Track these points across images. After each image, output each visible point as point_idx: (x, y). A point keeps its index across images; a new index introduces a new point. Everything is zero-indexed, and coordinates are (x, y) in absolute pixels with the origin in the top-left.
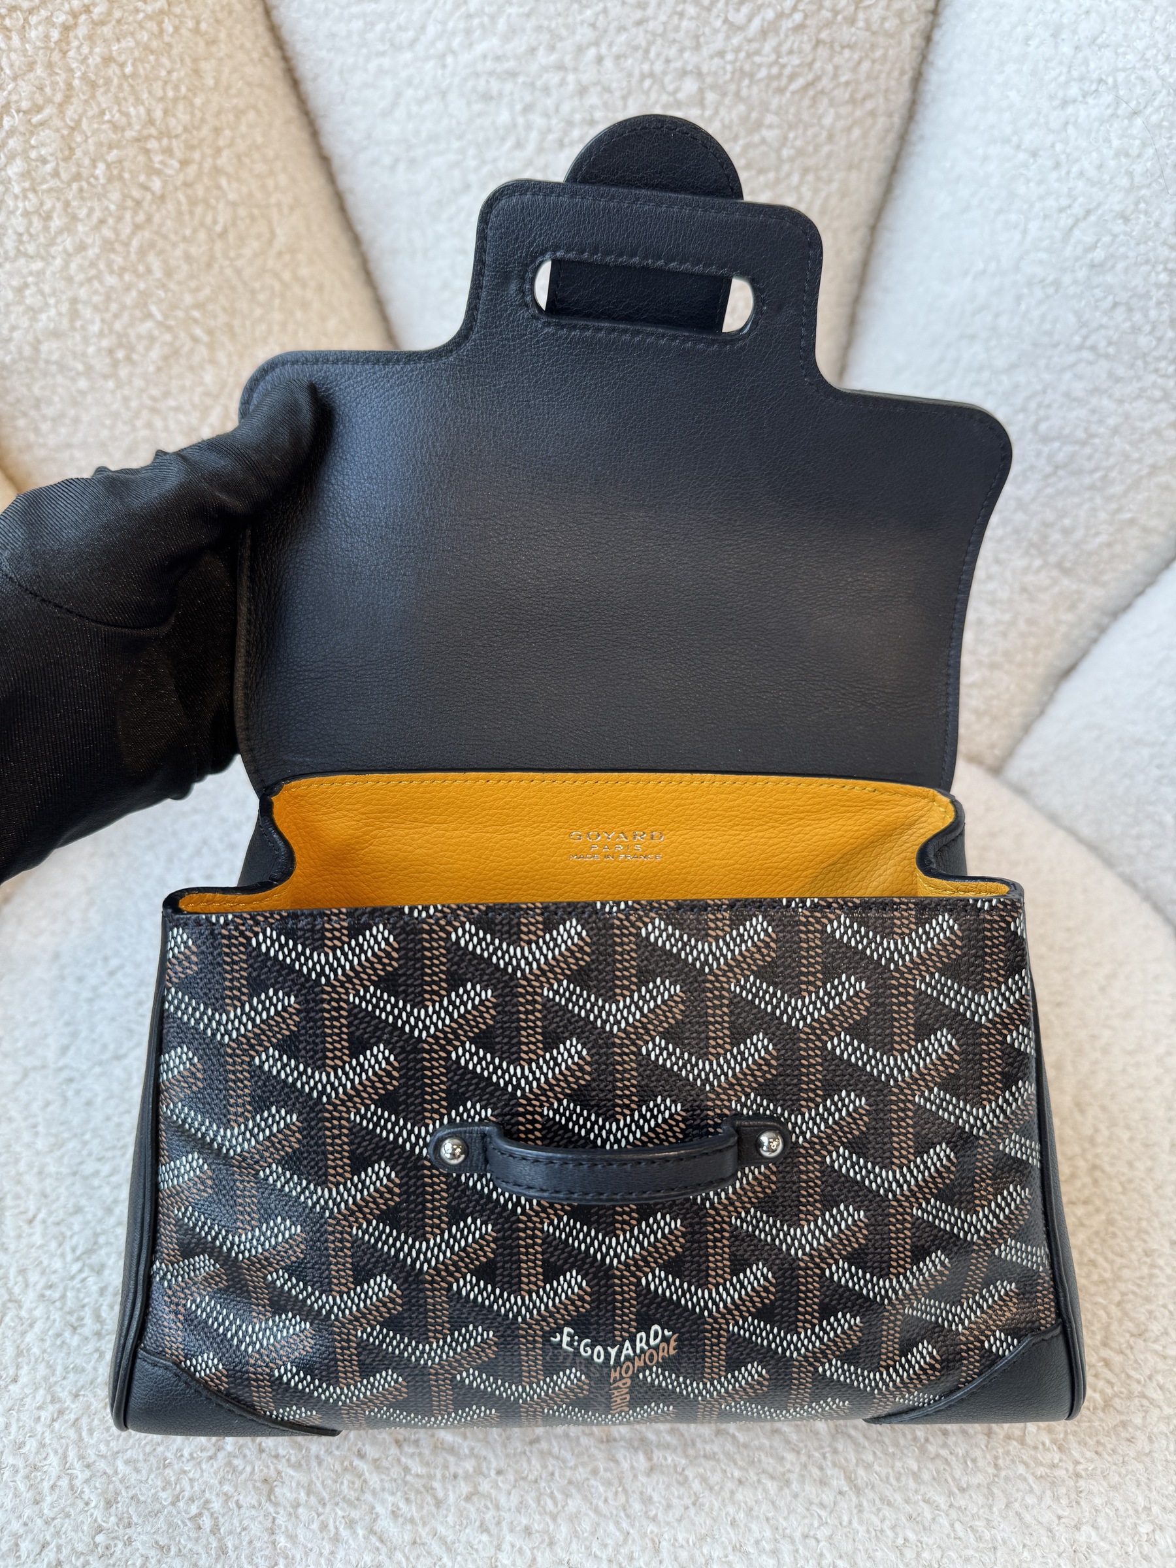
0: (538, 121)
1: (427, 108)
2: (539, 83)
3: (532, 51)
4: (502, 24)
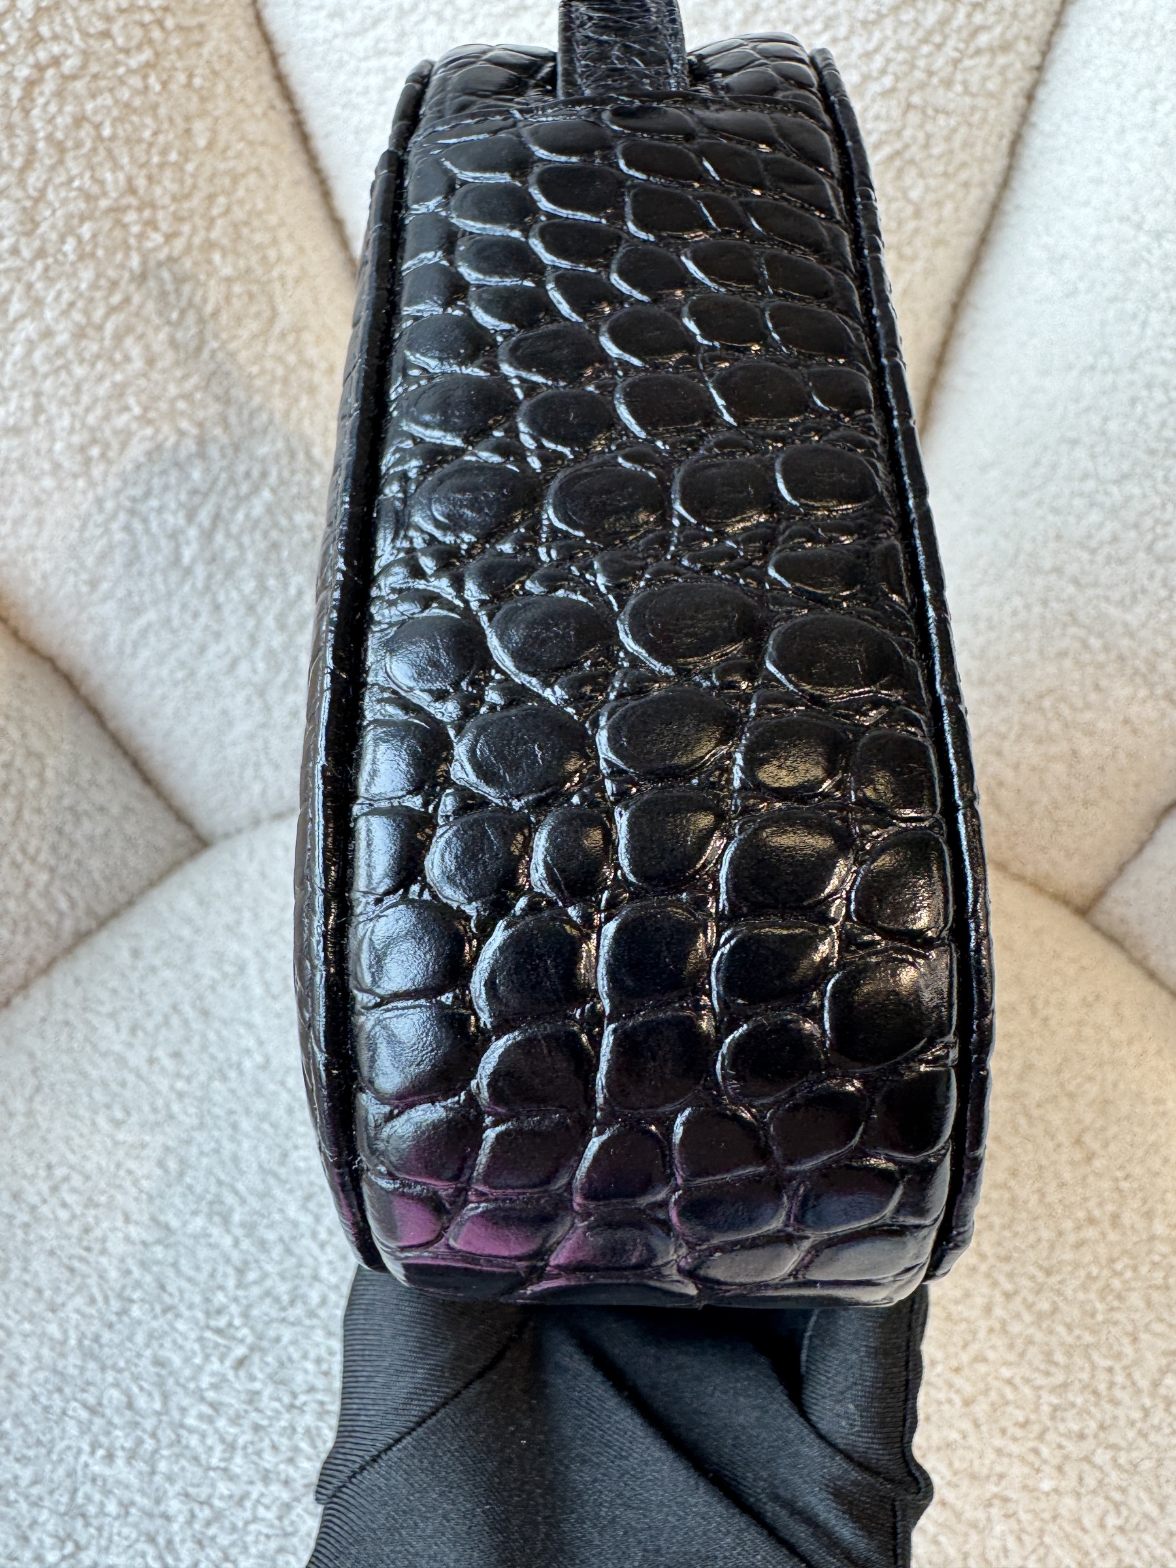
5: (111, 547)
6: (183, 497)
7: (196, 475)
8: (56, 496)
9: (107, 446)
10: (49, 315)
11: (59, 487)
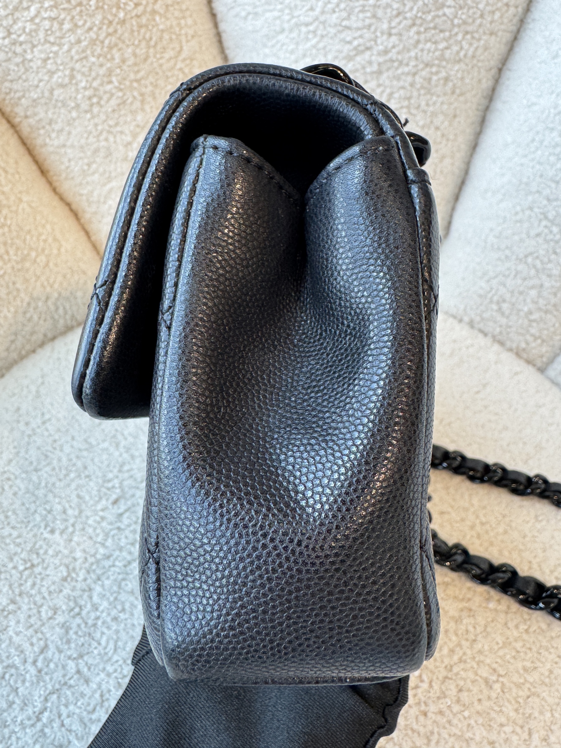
5: (99, 148)
6: (132, 128)
8: (77, 121)
9: (101, 98)
10: (79, 31)
11: (78, 117)
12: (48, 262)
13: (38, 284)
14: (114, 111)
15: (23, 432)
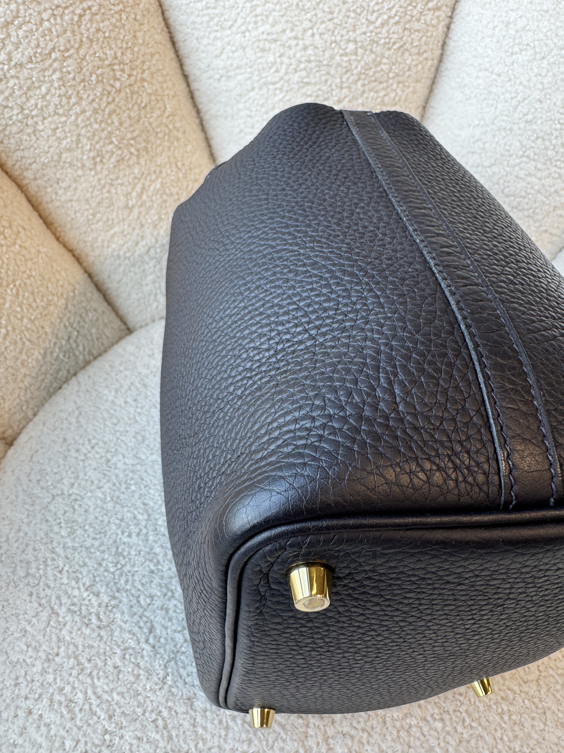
0: (285, 60)
1: (236, 54)
2: (287, 45)
3: (284, 31)
4: (271, 20)
5: (103, 199)
6: (131, 180)
7: (136, 171)
8: (82, 179)
9: (103, 157)
10: (84, 103)
11: (84, 175)
12: (67, 304)
13: (62, 325)
14: (115, 166)
15: (77, 458)
